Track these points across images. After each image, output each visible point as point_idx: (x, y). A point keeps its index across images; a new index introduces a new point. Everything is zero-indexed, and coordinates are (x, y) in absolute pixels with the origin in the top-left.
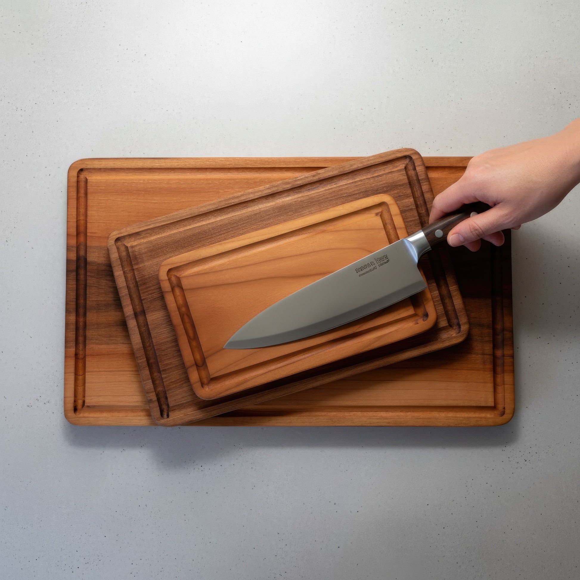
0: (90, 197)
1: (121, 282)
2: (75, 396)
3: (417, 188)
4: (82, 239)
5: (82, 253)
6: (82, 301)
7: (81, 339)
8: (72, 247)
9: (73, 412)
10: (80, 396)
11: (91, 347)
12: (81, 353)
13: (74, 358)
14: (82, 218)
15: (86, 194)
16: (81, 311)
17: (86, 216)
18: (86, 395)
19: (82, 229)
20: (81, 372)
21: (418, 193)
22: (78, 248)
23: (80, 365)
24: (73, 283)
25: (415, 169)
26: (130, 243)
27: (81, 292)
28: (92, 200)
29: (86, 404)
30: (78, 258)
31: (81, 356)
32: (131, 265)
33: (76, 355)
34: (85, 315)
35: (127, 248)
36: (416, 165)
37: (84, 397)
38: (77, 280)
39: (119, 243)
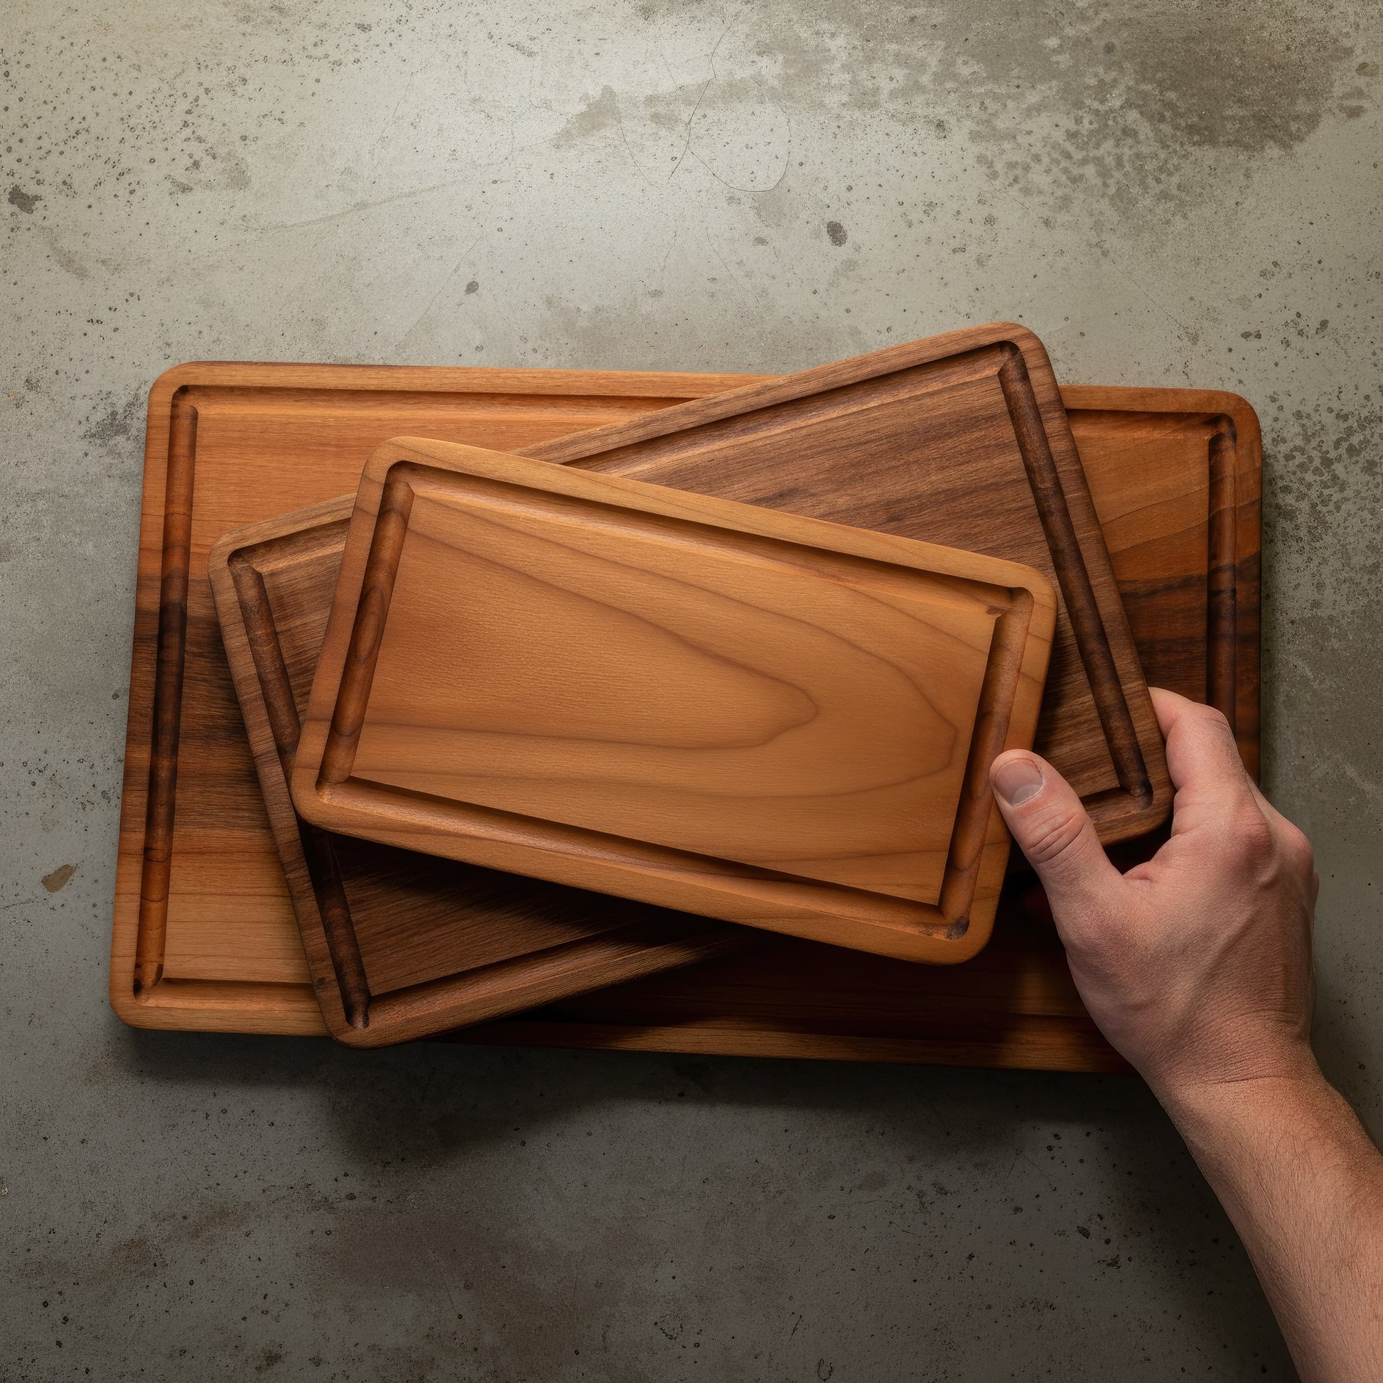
0: (201, 456)
1: (243, 665)
2: (140, 953)
3: (1030, 426)
4: (176, 561)
5: (175, 595)
6: (168, 717)
7: (162, 811)
8: (151, 579)
9: (132, 993)
10: (152, 955)
11: (188, 833)
12: (159, 845)
13: (141, 859)
14: (179, 509)
15: (193, 447)
16: (166, 740)
17: (190, 503)
18: (167, 951)
19: (178, 535)
20: (155, 893)
21: (1034, 441)
22: (165, 581)
23: (157, 876)
24: (148, 669)
25: (1025, 378)
26: (268, 565)
27: (169, 692)
28: (206, 465)
29: (165, 975)
30: (164, 609)
31: (159, 855)
32: (270, 621)
33: (147, 850)
34: (175, 750)
35: (259, 577)
36: (1028, 365)
37: (162, 955)
38: (160, 662)
39: (239, 566)
